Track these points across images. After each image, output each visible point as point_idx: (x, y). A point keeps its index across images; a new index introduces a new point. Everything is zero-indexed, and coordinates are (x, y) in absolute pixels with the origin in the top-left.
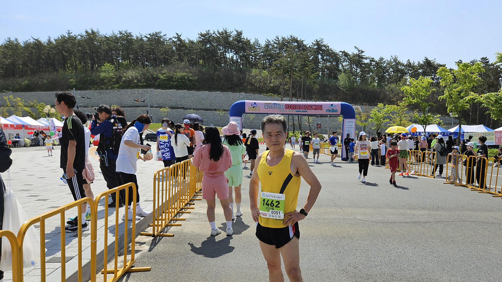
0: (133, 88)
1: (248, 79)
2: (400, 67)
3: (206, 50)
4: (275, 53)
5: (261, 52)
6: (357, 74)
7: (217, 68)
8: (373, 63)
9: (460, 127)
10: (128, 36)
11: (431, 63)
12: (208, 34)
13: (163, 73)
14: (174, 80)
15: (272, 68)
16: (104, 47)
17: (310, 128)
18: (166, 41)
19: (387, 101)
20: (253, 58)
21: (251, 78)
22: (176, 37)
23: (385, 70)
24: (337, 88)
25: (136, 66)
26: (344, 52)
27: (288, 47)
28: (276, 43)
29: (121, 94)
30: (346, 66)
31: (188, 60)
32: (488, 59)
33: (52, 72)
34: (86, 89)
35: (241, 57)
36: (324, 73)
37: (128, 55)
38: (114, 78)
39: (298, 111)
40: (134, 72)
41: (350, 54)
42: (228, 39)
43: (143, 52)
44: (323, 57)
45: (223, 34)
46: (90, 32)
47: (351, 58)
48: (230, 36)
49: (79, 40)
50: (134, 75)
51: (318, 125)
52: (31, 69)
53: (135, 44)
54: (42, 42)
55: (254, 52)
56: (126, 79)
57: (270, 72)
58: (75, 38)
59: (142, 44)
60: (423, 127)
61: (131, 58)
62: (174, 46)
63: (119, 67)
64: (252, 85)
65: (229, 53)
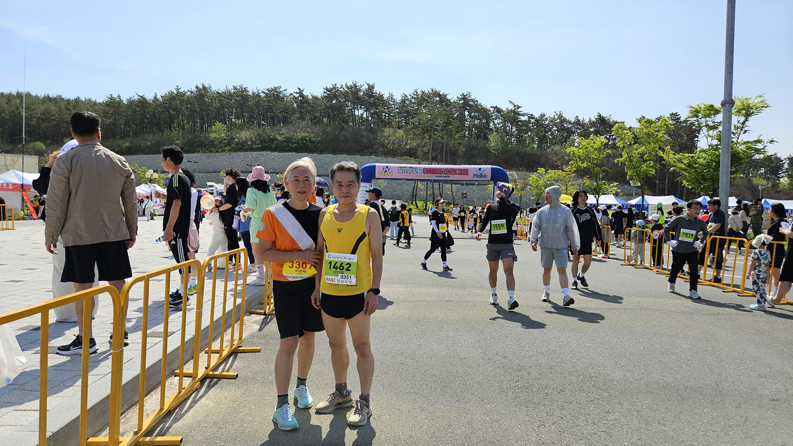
0: (246, 150)
1: (380, 140)
2: (566, 125)
3: (332, 107)
4: (413, 110)
5: (396, 109)
6: (512, 133)
7: (343, 127)
8: (533, 120)
9: (643, 198)
10: (243, 92)
11: (605, 120)
12: (335, 88)
13: (281, 133)
14: (293, 141)
15: (409, 127)
16: (216, 104)
17: (454, 198)
18: (286, 96)
19: (550, 166)
20: (387, 115)
21: (384, 139)
22: (298, 92)
23: (547, 129)
24: (487, 151)
25: (251, 125)
26: (496, 107)
27: (428, 102)
28: (414, 98)
29: (232, 158)
30: (499, 124)
31: (311, 119)
32: (679, 115)
33: (156, 133)
34: (193, 152)
35: (372, 114)
36: (472, 133)
37: (242, 113)
38: (225, 139)
39: (439, 177)
40: (248, 133)
41: (504, 109)
42: (357, 93)
43: (260, 110)
44: (470, 113)
45: (351, 88)
46: (201, 87)
47: (505, 115)
48: (360, 90)
49: (188, 97)
50: (248, 136)
51: (463, 194)
52: (133, 130)
53: (250, 101)
54: (148, 99)
55: (388, 108)
56: (239, 140)
57: (406, 132)
58: (184, 94)
59: (259, 101)
60: (595, 197)
61: (245, 116)
62: (295, 102)
63: (231, 127)
64: (384, 146)
65: (358, 110)
